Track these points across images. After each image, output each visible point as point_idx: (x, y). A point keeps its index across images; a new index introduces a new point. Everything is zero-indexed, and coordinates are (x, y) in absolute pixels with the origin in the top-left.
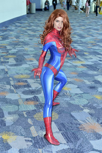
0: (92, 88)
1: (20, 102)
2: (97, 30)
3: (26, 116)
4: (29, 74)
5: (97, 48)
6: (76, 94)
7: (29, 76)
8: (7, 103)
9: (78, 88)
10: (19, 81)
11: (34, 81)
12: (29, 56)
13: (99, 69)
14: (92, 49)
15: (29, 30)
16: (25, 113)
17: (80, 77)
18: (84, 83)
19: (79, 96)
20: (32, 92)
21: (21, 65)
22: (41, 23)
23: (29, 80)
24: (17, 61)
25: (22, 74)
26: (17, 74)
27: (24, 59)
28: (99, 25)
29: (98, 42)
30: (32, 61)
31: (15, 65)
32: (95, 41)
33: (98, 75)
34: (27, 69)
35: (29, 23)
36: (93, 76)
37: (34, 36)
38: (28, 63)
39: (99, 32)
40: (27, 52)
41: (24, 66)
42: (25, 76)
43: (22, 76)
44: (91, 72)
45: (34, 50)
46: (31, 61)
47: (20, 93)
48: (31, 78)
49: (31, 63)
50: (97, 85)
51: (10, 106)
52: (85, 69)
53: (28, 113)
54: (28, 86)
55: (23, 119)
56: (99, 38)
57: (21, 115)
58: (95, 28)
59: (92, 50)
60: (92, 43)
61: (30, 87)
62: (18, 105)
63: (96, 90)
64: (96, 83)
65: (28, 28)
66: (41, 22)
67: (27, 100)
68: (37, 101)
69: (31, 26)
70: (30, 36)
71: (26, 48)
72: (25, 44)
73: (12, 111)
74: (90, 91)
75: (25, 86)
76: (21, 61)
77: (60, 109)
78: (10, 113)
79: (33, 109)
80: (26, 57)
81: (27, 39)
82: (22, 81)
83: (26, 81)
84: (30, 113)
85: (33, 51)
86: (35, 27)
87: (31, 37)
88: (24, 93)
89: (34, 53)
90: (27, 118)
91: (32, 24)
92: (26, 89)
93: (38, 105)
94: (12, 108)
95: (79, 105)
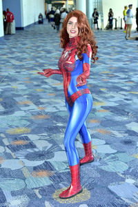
0: (128, 142)
1: (26, 173)
2: (108, 54)
3: (40, 197)
4: (29, 126)
5: (116, 81)
6: (107, 155)
7: (30, 129)
8: (5, 176)
9: (107, 144)
10: (16, 139)
11: (38, 137)
12: (21, 98)
13: (128, 113)
14: (109, 82)
15: (12, 58)
16: (37, 191)
17: (105, 126)
18: (114, 136)
19: (112, 158)
20: (40, 155)
21: (12, 112)
22: (27, 48)
23: (30, 136)
24: (5, 107)
25: (17, 127)
26: (11, 126)
27: (15, 103)
28: (108, 47)
29: (116, 72)
30: (28, 106)
31: (5, 113)
32: (110, 70)
33: (130, 122)
34: (22, 118)
35: (10, 49)
36: (123, 124)
37: (21, 67)
38: (22, 108)
39: (112, 57)
40: (17, 91)
41: (18, 114)
42: (23, 129)
43: (18, 131)
44: (118, 118)
45: (26, 88)
46: (26, 105)
47: (22, 158)
48: (33, 132)
49: (26, 108)
50: (133, 138)
51: (11, 182)
52: (108, 113)
53: (42, 190)
54: (32, 146)
55: (37, 202)
56: (114, 66)
57: (32, 196)
58: (105, 51)
59: (110, 84)
60: (107, 74)
61: (35, 147)
62: (24, 179)
63: (135, 147)
64: (131, 135)
65: (10, 56)
66: (27, 46)
67: (35, 168)
68: (52, 170)
69: (13, 53)
70: (15, 67)
71: (14, 85)
72: (11, 79)
73: (15, 189)
74: (125, 147)
75: (27, 146)
76: (11, 106)
77: (90, 181)
78: (13, 194)
79: (49, 184)
80: (17, 99)
81: (12, 72)
82: (20, 138)
83: (27, 138)
84: (44, 190)
85: (25, 90)
86: (19, 54)
87: (17, 68)
88: (28, 157)
89: (27, 92)
90: (42, 201)
91: (14, 50)
92: (30, 150)
93: (55, 177)
94: (15, 185)
95: (116, 173)
